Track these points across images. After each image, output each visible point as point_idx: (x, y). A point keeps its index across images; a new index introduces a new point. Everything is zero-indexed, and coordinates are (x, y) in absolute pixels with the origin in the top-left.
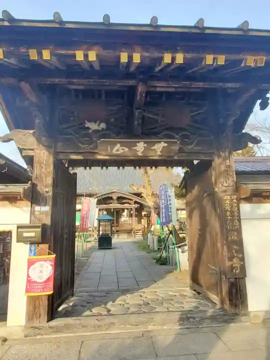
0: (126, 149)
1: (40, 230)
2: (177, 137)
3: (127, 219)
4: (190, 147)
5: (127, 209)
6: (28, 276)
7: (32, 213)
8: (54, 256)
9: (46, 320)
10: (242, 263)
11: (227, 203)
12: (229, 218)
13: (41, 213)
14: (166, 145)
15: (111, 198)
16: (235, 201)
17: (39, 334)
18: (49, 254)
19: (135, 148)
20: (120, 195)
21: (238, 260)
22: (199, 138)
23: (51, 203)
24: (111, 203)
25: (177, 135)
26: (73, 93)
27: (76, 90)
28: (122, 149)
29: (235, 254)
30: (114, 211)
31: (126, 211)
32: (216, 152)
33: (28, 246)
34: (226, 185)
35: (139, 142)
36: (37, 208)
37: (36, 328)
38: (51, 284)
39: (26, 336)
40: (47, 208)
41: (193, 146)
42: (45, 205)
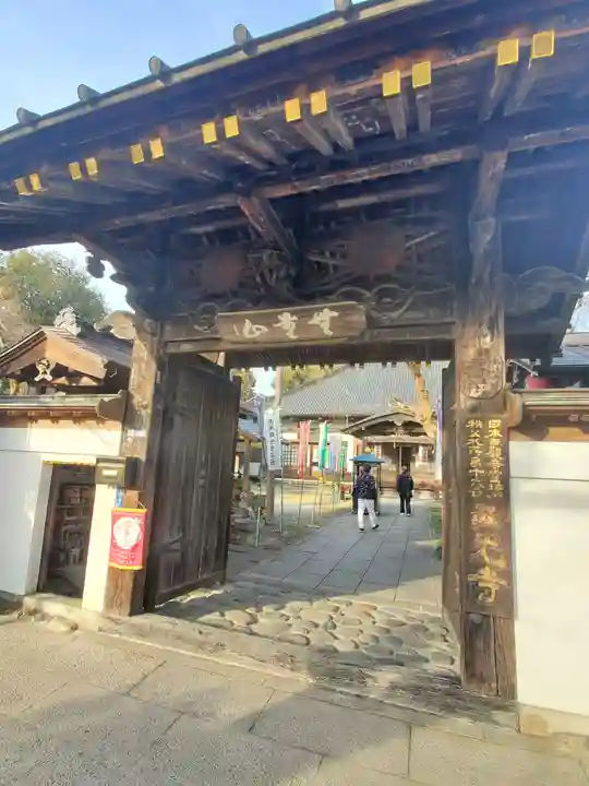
0: (265, 329)
1: (122, 466)
2: (368, 294)
3: (426, 464)
4: (395, 315)
5: (424, 445)
6: (113, 538)
7: (124, 440)
8: (144, 511)
9: (128, 611)
10: (503, 582)
11: (475, 438)
12: (476, 471)
13: (135, 440)
14: (335, 314)
15: (392, 424)
16: (496, 433)
17: (117, 632)
18: (139, 507)
19: (279, 325)
20: (408, 419)
21: (494, 574)
22: (418, 293)
23: (148, 425)
24: (393, 433)
25: (370, 290)
26: (205, 240)
27: (207, 234)
28: (257, 329)
29: (487, 559)
30: (398, 448)
31: (421, 448)
32: (457, 321)
33: (115, 491)
34: (476, 396)
35: (281, 313)
36: (131, 433)
37: (113, 620)
38: (139, 555)
39: (100, 630)
40: (143, 433)
41: (401, 311)
42: (140, 429)
